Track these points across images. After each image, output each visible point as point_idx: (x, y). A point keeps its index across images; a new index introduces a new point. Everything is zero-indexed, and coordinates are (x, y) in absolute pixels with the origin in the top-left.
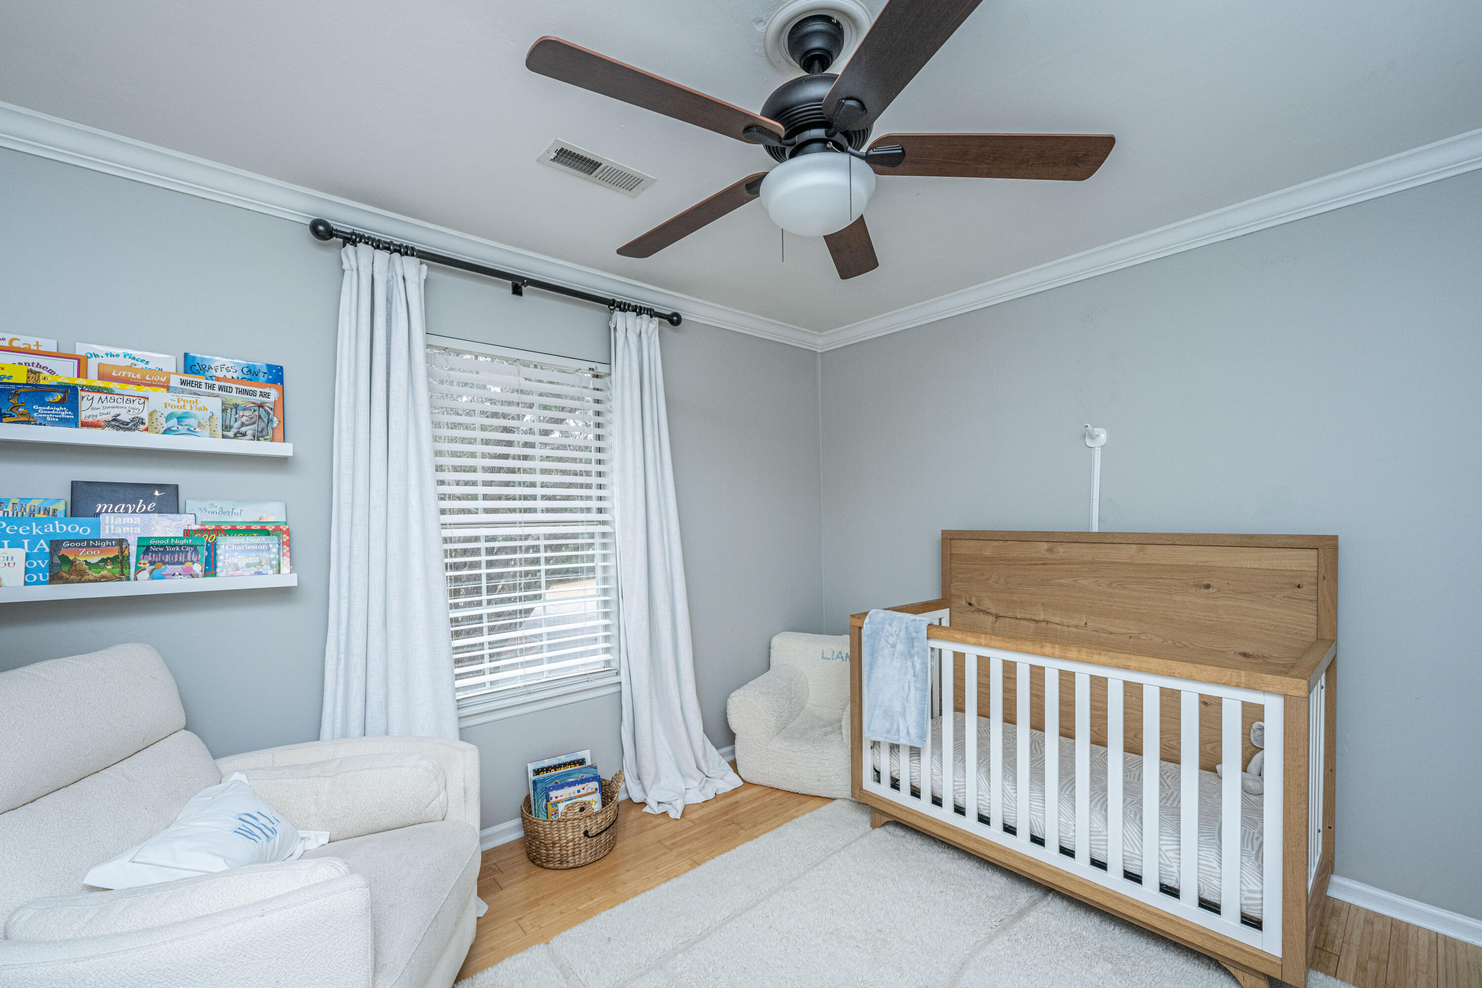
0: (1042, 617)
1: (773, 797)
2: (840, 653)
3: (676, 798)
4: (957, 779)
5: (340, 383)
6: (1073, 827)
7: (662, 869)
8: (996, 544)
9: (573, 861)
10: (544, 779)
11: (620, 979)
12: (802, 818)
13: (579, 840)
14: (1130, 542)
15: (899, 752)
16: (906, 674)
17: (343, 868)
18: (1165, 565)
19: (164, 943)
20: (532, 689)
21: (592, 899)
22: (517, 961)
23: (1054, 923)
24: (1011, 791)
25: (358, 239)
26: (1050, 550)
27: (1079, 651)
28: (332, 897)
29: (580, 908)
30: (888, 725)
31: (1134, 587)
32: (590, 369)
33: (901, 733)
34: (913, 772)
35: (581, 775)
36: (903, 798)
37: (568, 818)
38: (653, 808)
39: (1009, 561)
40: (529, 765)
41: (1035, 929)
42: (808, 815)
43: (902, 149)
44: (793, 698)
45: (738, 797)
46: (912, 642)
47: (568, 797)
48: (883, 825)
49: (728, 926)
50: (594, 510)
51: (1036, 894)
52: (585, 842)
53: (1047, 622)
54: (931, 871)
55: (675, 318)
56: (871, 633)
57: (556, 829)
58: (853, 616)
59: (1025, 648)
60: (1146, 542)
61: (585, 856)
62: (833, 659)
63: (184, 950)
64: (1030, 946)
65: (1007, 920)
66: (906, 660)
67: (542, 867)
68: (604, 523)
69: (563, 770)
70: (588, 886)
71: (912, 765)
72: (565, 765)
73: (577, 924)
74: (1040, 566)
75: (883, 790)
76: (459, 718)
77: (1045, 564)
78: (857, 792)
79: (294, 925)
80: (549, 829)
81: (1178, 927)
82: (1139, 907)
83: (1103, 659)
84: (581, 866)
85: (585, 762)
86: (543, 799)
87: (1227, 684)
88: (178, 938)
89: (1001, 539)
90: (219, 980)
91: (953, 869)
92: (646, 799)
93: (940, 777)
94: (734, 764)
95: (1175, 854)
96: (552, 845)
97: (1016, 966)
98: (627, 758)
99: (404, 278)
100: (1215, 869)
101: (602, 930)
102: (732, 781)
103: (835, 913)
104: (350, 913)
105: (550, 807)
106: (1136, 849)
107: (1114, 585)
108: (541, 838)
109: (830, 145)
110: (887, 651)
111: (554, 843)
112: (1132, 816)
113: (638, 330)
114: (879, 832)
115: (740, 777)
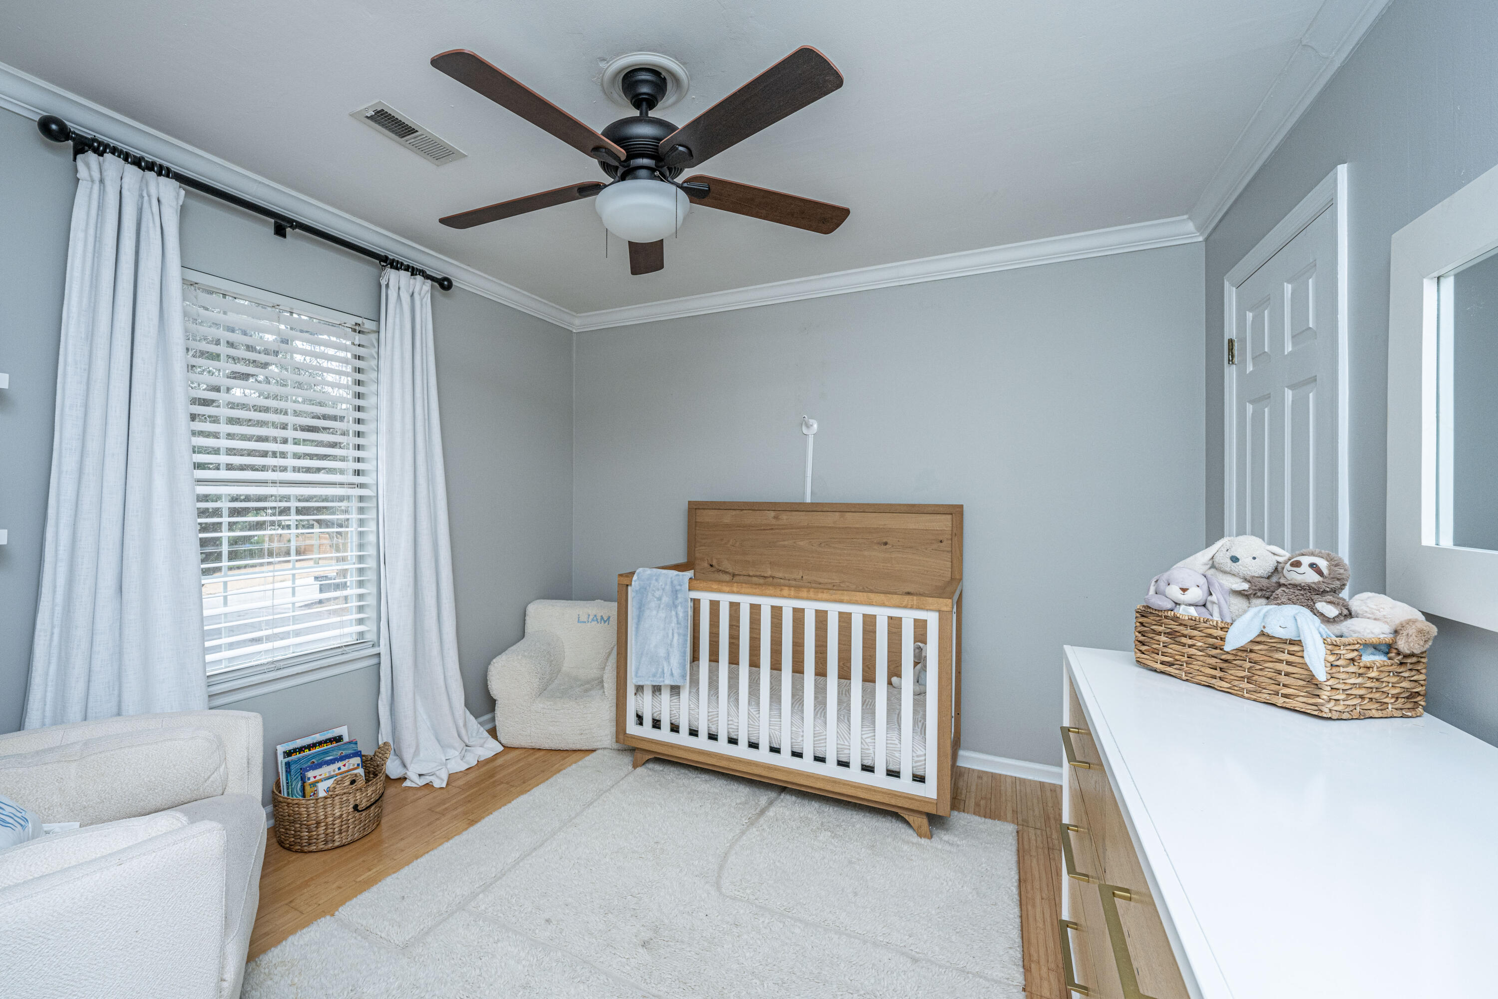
0: (769, 573)
1: (536, 756)
2: (595, 616)
3: (440, 768)
4: (710, 710)
5: (69, 309)
6: (802, 734)
7: (439, 832)
8: (734, 513)
9: (339, 839)
10: (299, 759)
11: (424, 927)
12: (569, 770)
13: (348, 816)
14: (834, 510)
15: (660, 694)
16: (670, 622)
17: (184, 819)
18: (858, 528)
19: (10, 903)
20: (278, 665)
21: (370, 870)
22: (304, 936)
23: (787, 813)
24: (755, 713)
25: (101, 148)
26: (776, 518)
27: (808, 591)
28: (192, 840)
29: (359, 879)
30: (654, 670)
31: (836, 545)
32: (356, 324)
33: (665, 675)
34: (673, 711)
35: (340, 752)
36: (664, 735)
37: (337, 793)
38: (414, 781)
39: (744, 527)
40: (279, 747)
41: (775, 820)
42: (574, 766)
43: (709, 188)
44: (552, 661)
45: (500, 761)
46: (676, 594)
47: (327, 775)
48: (643, 764)
49: (521, 864)
50: (351, 472)
51: (772, 795)
52: (354, 817)
53: (773, 577)
54: (689, 793)
55: (446, 283)
56: (639, 589)
57: (322, 807)
58: (621, 575)
59: (768, 592)
60: (845, 510)
61: (353, 832)
62: (588, 622)
63: (35, 907)
64: (773, 831)
65: (753, 818)
66: (671, 611)
67: (302, 852)
68: (361, 486)
69: (318, 749)
70: (361, 860)
71: (672, 704)
72: (320, 743)
73: (362, 892)
74: (768, 531)
75: (646, 731)
76: (210, 696)
77: (772, 529)
78: (621, 737)
79: (156, 870)
80: (313, 809)
81: (874, 793)
82: (848, 785)
83: (825, 596)
84: (349, 844)
85: (342, 739)
86: (298, 782)
87: (905, 607)
88: (25, 897)
89: (738, 508)
90: (76, 935)
91: (706, 788)
92: (406, 773)
93: (696, 711)
94: (493, 733)
95: (872, 739)
96: (315, 825)
97: (764, 847)
98: (383, 733)
99: (159, 201)
100: (897, 745)
101: (392, 892)
102: (491, 748)
103: (616, 836)
104: (209, 856)
105: (308, 788)
106: (846, 742)
107: (823, 545)
108: (302, 819)
109: (657, 173)
110: (653, 605)
111: (318, 823)
112: (842, 718)
113: (411, 291)
114: (640, 770)
115: (500, 743)
